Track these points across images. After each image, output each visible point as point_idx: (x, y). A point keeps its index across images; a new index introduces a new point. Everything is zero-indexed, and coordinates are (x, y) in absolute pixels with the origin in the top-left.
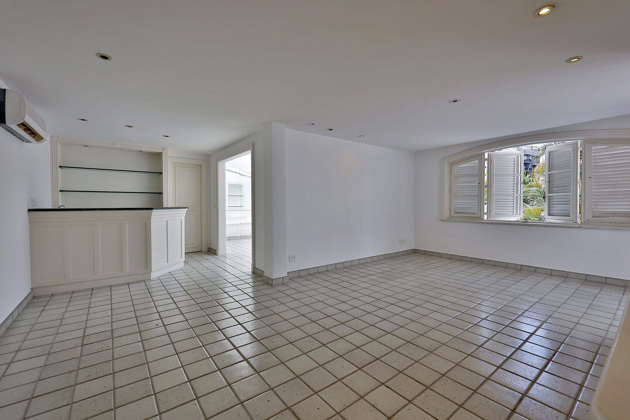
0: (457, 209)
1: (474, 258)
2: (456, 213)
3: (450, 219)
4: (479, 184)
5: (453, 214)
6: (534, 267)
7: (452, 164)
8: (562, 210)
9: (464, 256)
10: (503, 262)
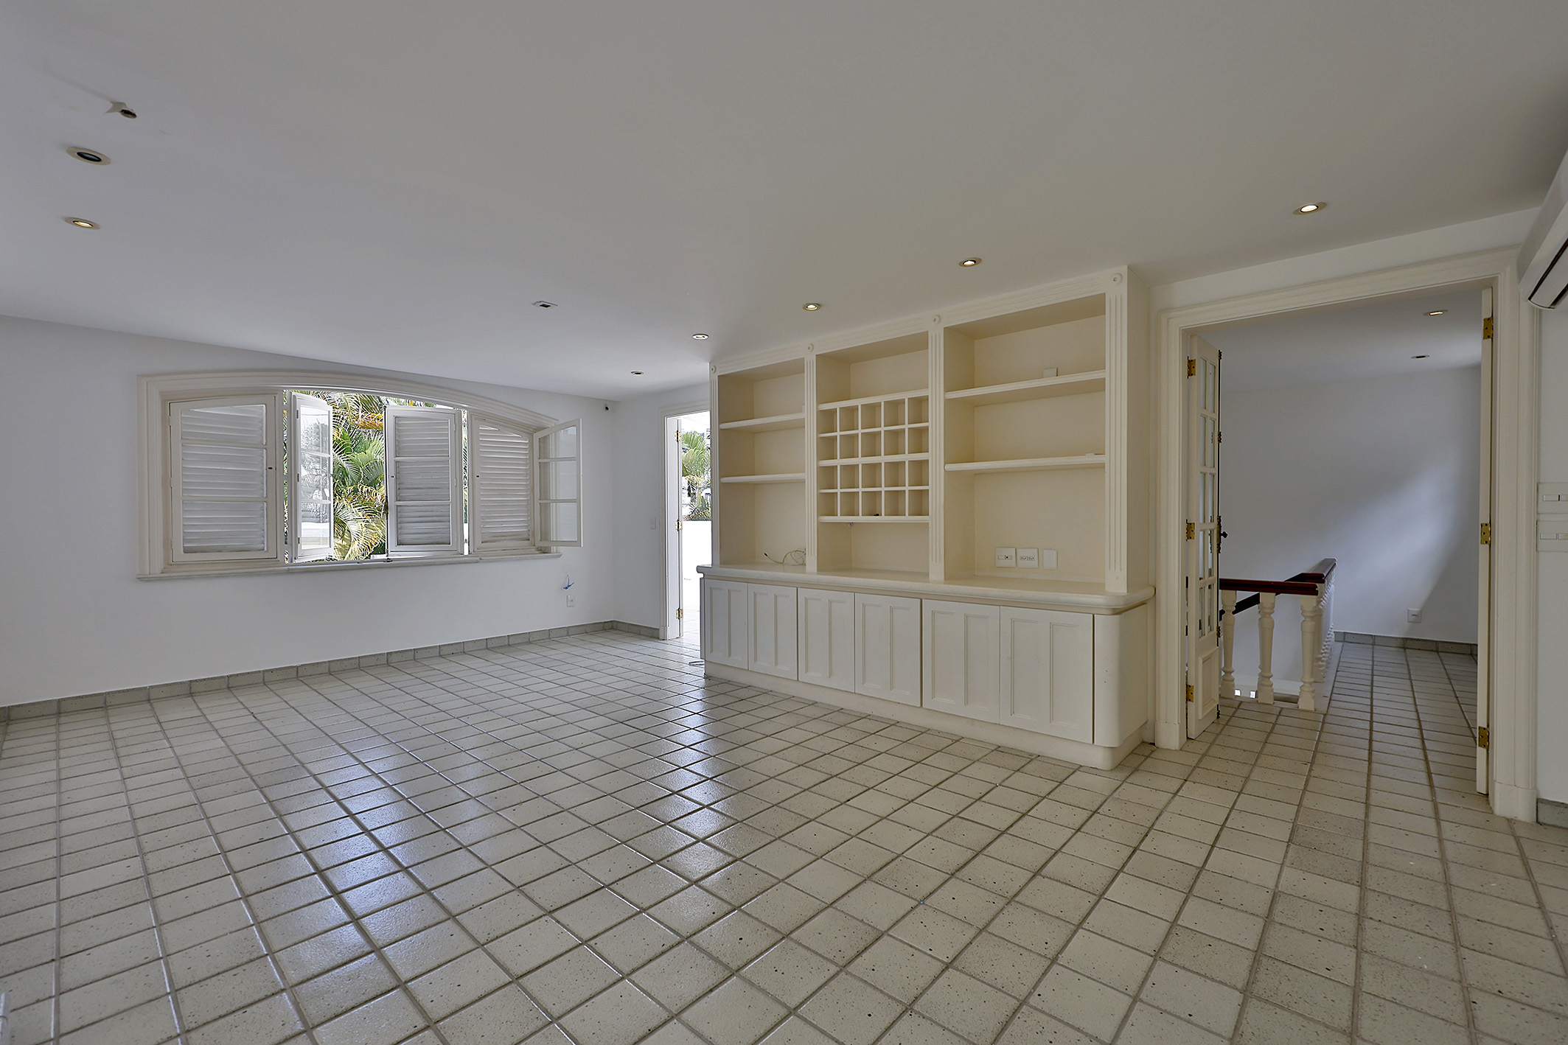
0: (189, 541)
1: (272, 671)
2: (186, 551)
3: (171, 572)
4: (271, 468)
5: (179, 555)
6: (411, 650)
7: (168, 402)
8: (426, 533)
9: (237, 675)
10: (349, 659)
